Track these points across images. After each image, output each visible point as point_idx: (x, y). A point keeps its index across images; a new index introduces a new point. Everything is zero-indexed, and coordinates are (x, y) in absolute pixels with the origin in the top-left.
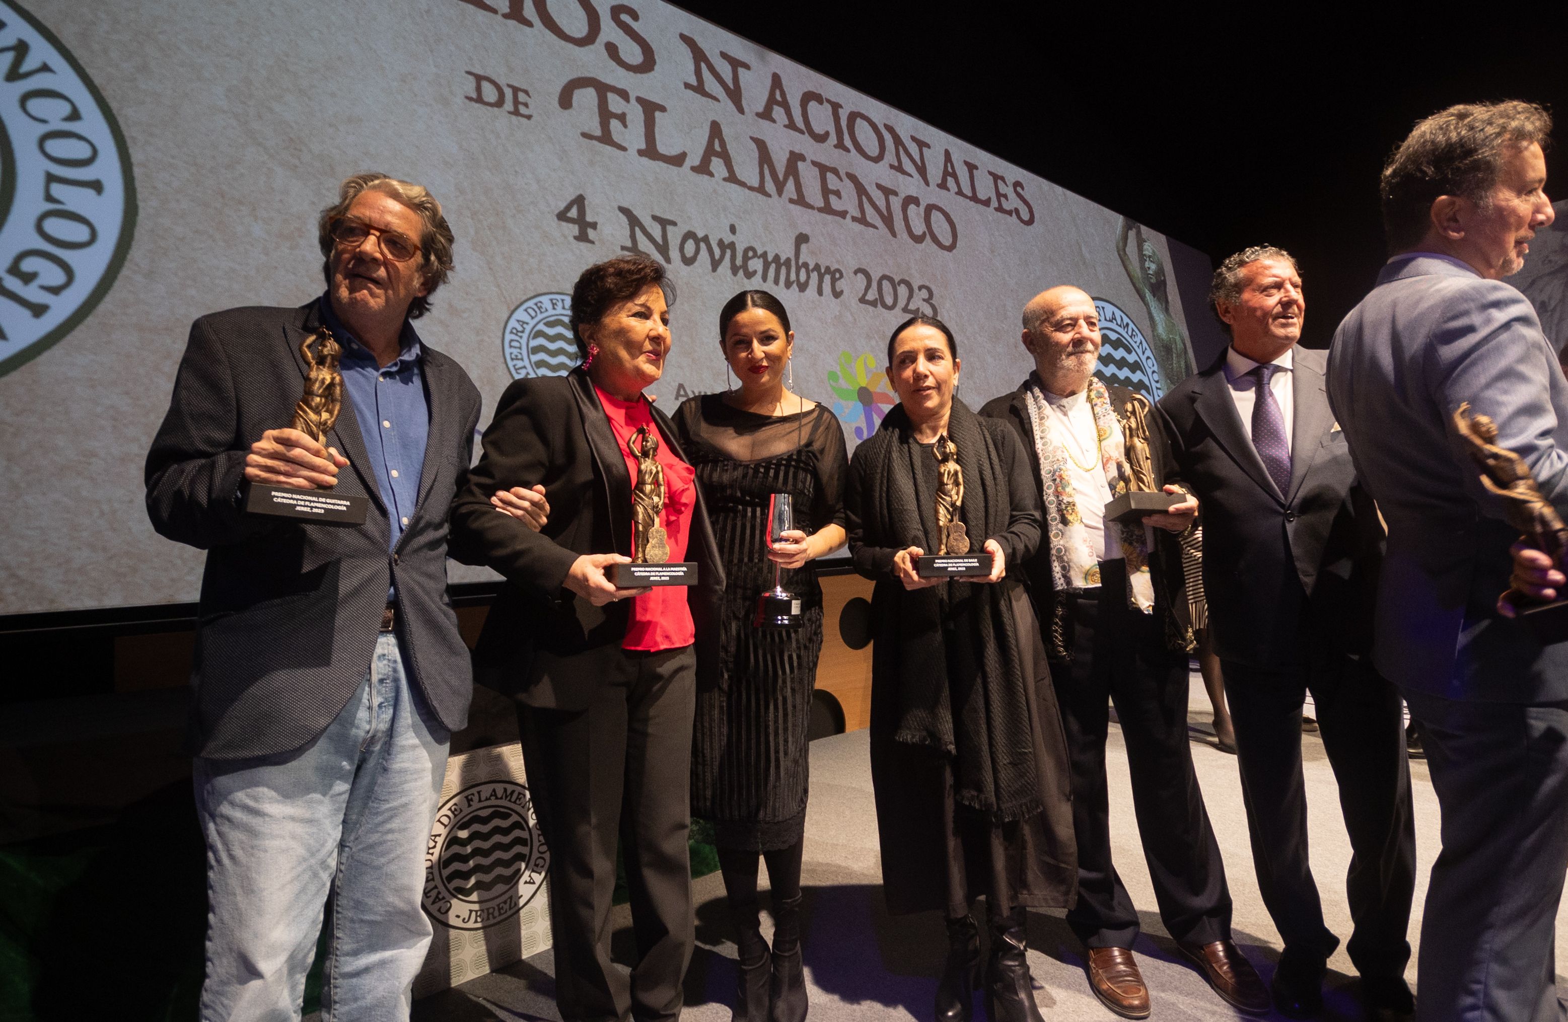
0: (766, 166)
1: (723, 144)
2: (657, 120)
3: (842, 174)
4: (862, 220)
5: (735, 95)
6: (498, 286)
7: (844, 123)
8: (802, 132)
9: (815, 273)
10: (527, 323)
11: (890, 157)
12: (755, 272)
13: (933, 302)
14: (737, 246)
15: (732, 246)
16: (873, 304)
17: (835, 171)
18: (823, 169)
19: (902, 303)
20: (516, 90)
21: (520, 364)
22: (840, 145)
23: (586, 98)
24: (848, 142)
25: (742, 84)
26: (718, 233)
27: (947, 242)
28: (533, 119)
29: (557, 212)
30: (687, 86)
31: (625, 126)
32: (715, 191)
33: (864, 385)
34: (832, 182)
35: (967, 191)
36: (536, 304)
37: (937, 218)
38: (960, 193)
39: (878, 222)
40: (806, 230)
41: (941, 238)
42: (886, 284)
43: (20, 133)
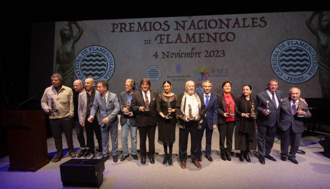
0: (188, 38)
1: (180, 37)
2: (169, 37)
3: (205, 34)
4: (209, 41)
5: (183, 28)
7: (207, 24)
9: (195, 54)
10: (148, 70)
11: (219, 26)
12: (183, 56)
13: (224, 53)
15: (179, 53)
16: (208, 57)
17: (203, 34)
18: (200, 34)
20: (149, 40)
22: (206, 28)
23: (159, 38)
24: (208, 27)
25: (185, 25)
26: (177, 52)
27: (232, 39)
28: (151, 44)
29: (153, 55)
30: (175, 29)
31: (164, 40)
32: (177, 45)
33: (202, 71)
34: (202, 36)
35: (242, 26)
37: (230, 35)
38: (239, 27)
39: (212, 40)
40: (194, 47)
41: (229, 39)
42: (212, 52)
43: (108, 61)
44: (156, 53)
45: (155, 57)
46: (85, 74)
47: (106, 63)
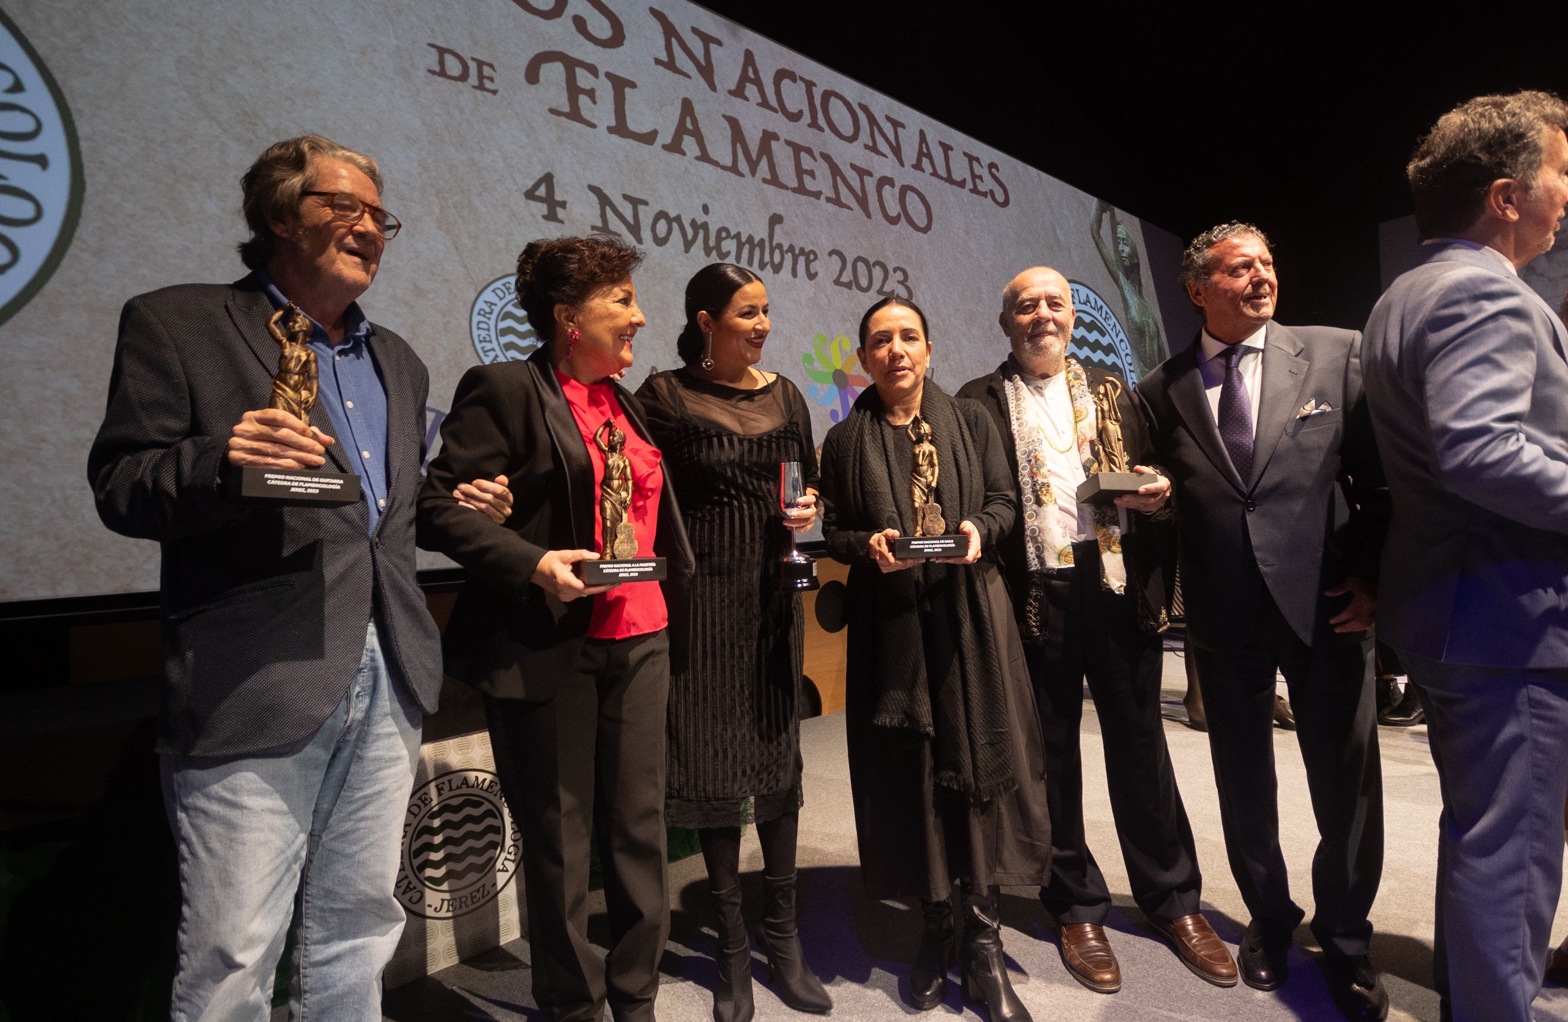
0: (738, 145)
1: (695, 122)
2: (627, 96)
3: (816, 154)
4: (836, 201)
5: (707, 71)
6: (465, 266)
7: (818, 102)
8: (775, 110)
9: (790, 255)
10: (495, 305)
11: (864, 137)
12: (728, 253)
13: (908, 284)
14: (710, 226)
15: (705, 226)
16: (848, 285)
17: (809, 151)
18: (797, 149)
19: (876, 285)
20: (480, 64)
21: (488, 346)
22: (814, 124)
23: (553, 72)
24: (822, 121)
25: (713, 61)
26: (691, 213)
27: (922, 222)
28: (499, 94)
29: (524, 190)
30: (658, 62)
31: (595, 102)
32: (687, 170)
33: (839, 368)
34: (806, 161)
35: (942, 172)
36: (504, 285)
37: (913, 201)
38: (935, 174)
39: (852, 202)
40: (780, 210)
41: (916, 221)
42: (860, 265)
44: (548, 179)
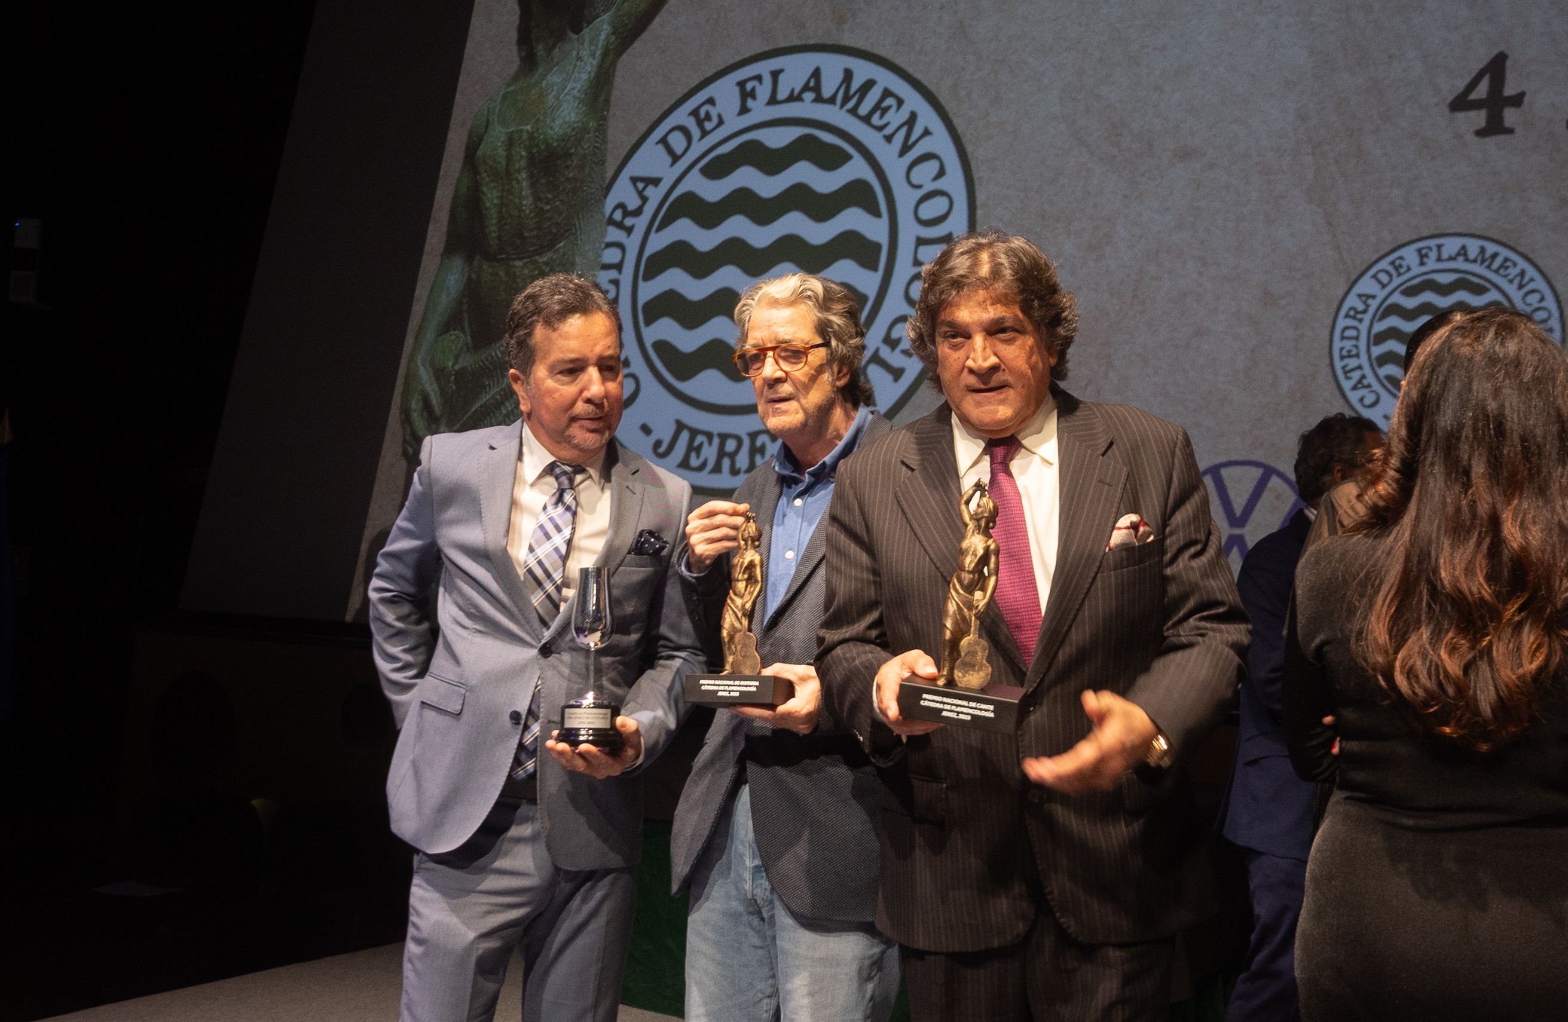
10: (1374, 297)
29: (1451, 98)
36: (1392, 263)
43: (905, 198)
44: (1497, 67)
45: (1479, 118)
46: (663, 348)
47: (875, 229)
